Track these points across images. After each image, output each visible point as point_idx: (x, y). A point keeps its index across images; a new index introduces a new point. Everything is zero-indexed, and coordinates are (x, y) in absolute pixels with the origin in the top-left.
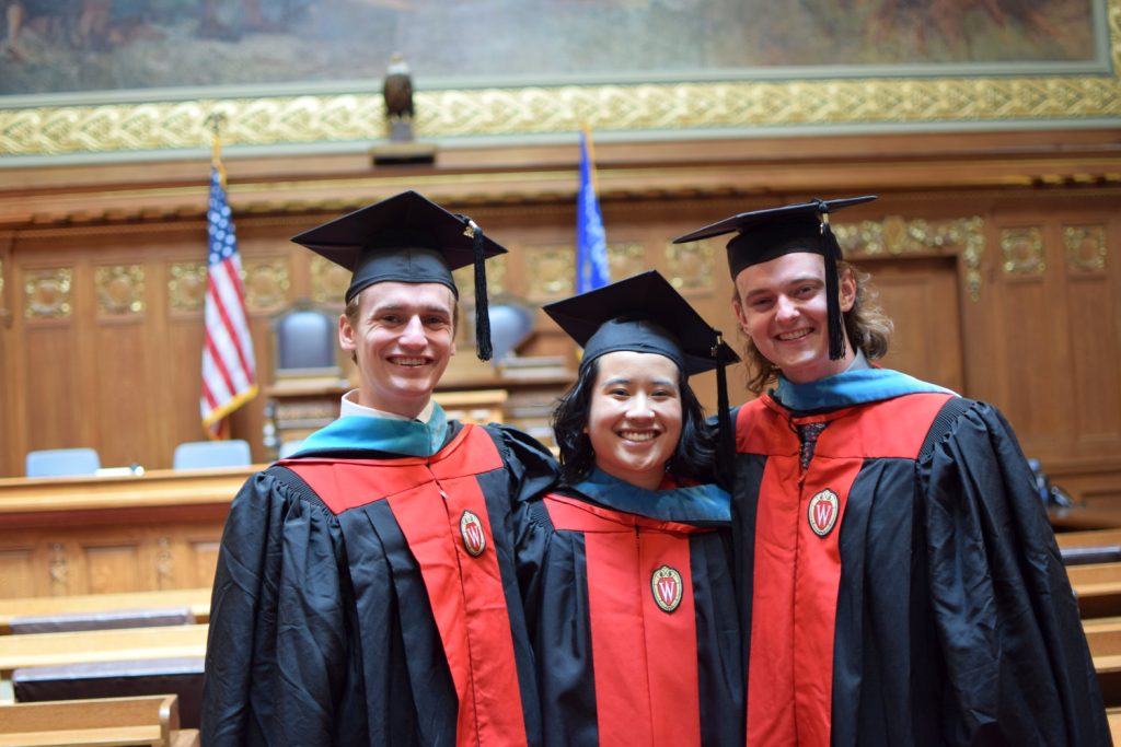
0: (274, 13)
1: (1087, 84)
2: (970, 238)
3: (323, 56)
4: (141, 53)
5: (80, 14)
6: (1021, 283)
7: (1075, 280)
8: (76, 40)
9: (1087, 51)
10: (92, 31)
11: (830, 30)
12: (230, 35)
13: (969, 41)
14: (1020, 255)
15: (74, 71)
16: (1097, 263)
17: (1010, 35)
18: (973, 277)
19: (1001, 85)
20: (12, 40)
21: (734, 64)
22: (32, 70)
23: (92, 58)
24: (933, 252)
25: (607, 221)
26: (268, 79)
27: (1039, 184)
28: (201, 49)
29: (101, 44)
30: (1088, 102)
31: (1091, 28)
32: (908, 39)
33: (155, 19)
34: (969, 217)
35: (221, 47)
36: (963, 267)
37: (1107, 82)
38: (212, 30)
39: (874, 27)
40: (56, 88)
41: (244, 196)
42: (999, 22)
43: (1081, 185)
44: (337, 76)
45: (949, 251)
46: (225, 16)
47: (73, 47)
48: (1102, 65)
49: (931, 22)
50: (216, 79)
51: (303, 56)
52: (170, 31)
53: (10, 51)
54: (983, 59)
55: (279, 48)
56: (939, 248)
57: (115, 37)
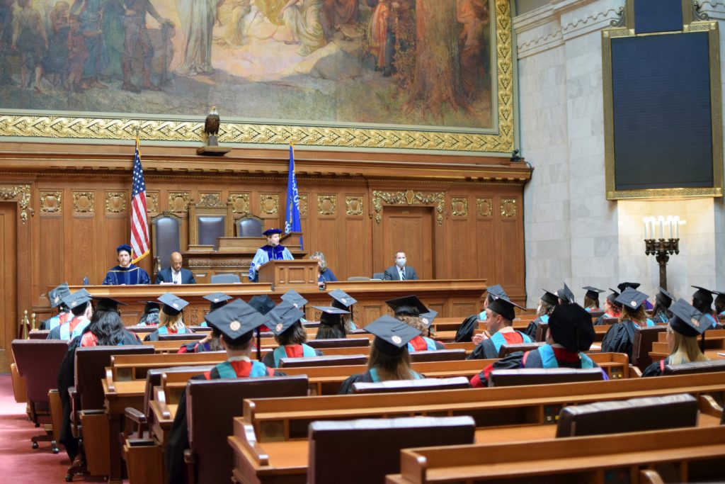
0: (156, 82)
1: (489, 138)
2: (439, 201)
3: (176, 103)
4: (96, 94)
5: (69, 74)
6: (458, 220)
7: (479, 220)
8: (67, 87)
9: (490, 125)
10: (74, 82)
11: (388, 108)
12: (136, 90)
13: (443, 116)
14: (459, 209)
15: (65, 100)
16: (488, 213)
17: (459, 115)
18: (440, 217)
19: (455, 136)
20: (36, 84)
21: (349, 120)
22: (46, 97)
23: (74, 94)
24: (425, 205)
25: (298, 186)
26: (152, 112)
27: (469, 179)
28: (123, 95)
29: (79, 89)
30: (489, 145)
31: (491, 114)
32: (419, 114)
33: (102, 79)
34: (440, 192)
35: (132, 95)
36: (436, 213)
37: (496, 138)
38: (128, 87)
39: (405, 107)
40: (56, 107)
41: (146, 164)
42: (455, 110)
43: (485, 181)
44: (182, 112)
45: (430, 205)
46: (134, 80)
47: (65, 89)
48: (495, 130)
49: (428, 107)
50: (129, 110)
51: (167, 102)
52: (109, 85)
53: (36, 88)
54: (448, 125)
55: (157, 97)
56: (427, 203)
57: (84, 86)
